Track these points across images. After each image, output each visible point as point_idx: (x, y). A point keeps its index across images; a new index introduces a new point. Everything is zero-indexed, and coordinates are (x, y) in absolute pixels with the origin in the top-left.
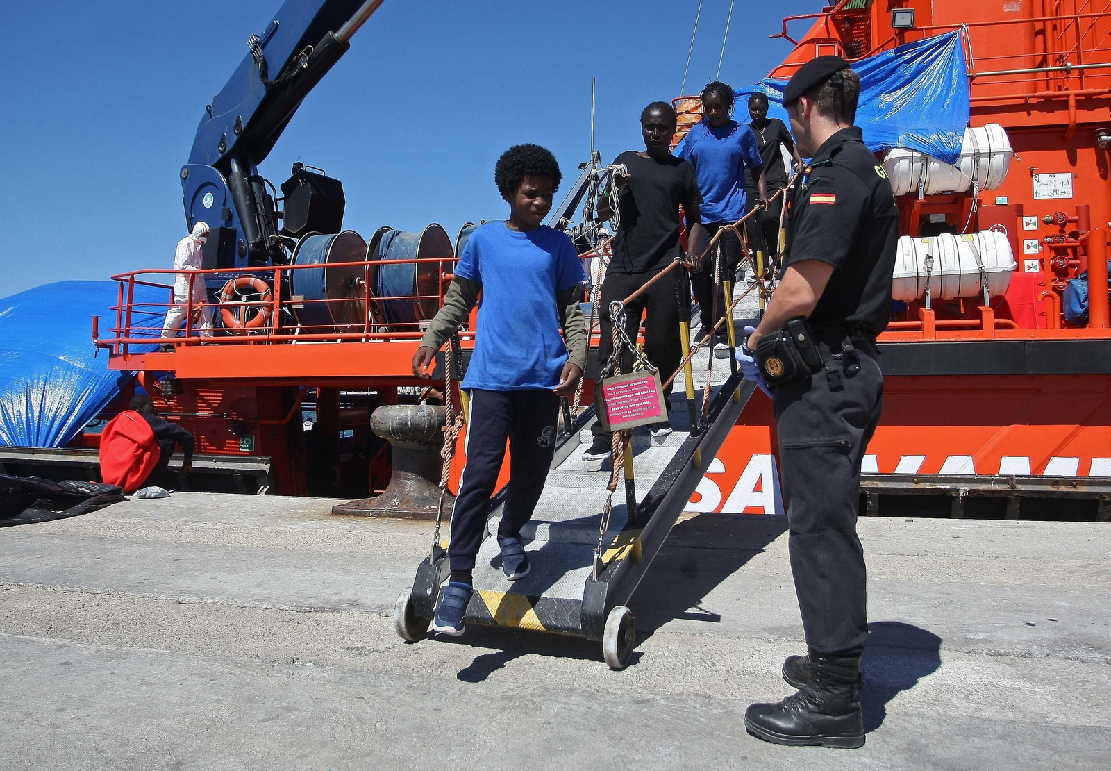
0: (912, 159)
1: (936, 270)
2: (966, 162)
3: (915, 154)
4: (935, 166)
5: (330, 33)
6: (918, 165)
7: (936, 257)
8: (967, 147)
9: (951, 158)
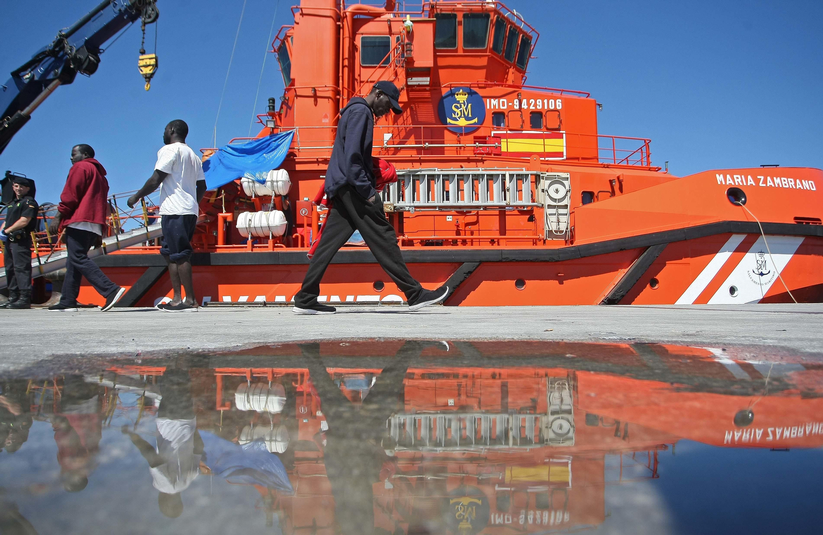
0: (249, 182)
1: (252, 226)
2: (269, 184)
3: (249, 180)
4: (257, 185)
5: (19, 112)
6: (251, 184)
7: (253, 220)
8: (268, 179)
9: (263, 182)
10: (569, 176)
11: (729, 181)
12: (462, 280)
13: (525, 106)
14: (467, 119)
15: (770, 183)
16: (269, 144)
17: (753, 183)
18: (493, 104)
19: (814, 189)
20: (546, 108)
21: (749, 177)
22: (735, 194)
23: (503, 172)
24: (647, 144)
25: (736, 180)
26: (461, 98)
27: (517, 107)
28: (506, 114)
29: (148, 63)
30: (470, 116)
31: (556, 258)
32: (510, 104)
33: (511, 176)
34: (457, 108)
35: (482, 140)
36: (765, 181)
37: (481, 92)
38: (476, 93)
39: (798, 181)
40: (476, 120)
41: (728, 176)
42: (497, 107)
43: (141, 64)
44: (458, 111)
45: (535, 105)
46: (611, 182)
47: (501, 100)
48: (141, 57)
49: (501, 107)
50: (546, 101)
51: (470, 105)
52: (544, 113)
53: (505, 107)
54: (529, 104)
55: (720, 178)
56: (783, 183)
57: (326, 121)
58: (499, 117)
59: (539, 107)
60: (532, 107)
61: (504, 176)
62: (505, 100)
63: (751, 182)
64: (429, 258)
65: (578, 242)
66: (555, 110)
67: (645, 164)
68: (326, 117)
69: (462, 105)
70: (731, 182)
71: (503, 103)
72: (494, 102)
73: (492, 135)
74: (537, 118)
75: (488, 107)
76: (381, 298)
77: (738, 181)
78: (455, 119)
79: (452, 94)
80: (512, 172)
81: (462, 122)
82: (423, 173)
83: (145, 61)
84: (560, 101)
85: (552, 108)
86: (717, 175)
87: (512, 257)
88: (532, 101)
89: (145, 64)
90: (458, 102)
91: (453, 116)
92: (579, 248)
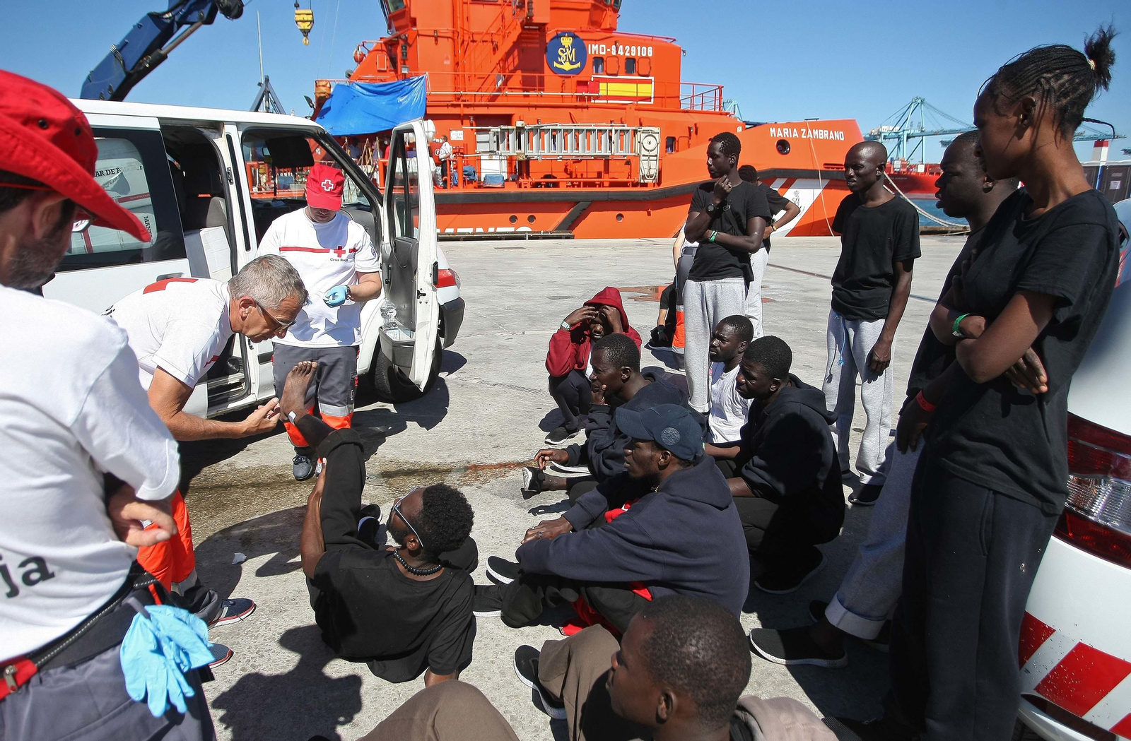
5: (158, 50)
10: (659, 131)
11: (780, 134)
12: (578, 215)
13: (621, 52)
14: (572, 63)
15: (810, 135)
16: (402, 88)
17: (797, 135)
18: (594, 49)
19: (842, 139)
20: (639, 55)
21: (795, 130)
22: (783, 146)
23: (610, 128)
24: (720, 88)
25: (785, 133)
26: (566, 42)
27: (614, 54)
28: (605, 59)
29: (306, 19)
30: (574, 60)
31: (647, 198)
32: (609, 50)
33: (616, 131)
34: (562, 51)
35: (583, 84)
36: (806, 134)
37: (582, 36)
38: (578, 37)
39: (831, 133)
40: (578, 65)
41: (779, 130)
42: (597, 53)
43: (298, 19)
44: (563, 55)
45: (630, 52)
46: (690, 129)
47: (601, 46)
48: (297, 12)
49: (601, 53)
50: (639, 48)
51: (574, 50)
52: (637, 60)
53: (604, 53)
54: (625, 51)
55: (773, 131)
56: (820, 134)
57: (447, 63)
58: (599, 60)
59: (633, 54)
60: (627, 54)
61: (611, 131)
62: (604, 46)
63: (796, 135)
64: (553, 198)
65: (664, 185)
66: (647, 57)
67: (717, 110)
68: (447, 58)
69: (567, 50)
70: (781, 135)
71: (603, 48)
72: (595, 47)
73: (592, 80)
74: (631, 64)
75: (590, 53)
76: (516, 229)
77: (785, 134)
78: (561, 63)
79: (558, 37)
80: (617, 128)
81: (567, 67)
82: (548, 127)
83: (302, 16)
84: (651, 48)
85: (644, 55)
86: (771, 129)
87: (615, 198)
88: (627, 47)
89: (302, 19)
90: (564, 47)
91: (559, 60)
92: (665, 191)
